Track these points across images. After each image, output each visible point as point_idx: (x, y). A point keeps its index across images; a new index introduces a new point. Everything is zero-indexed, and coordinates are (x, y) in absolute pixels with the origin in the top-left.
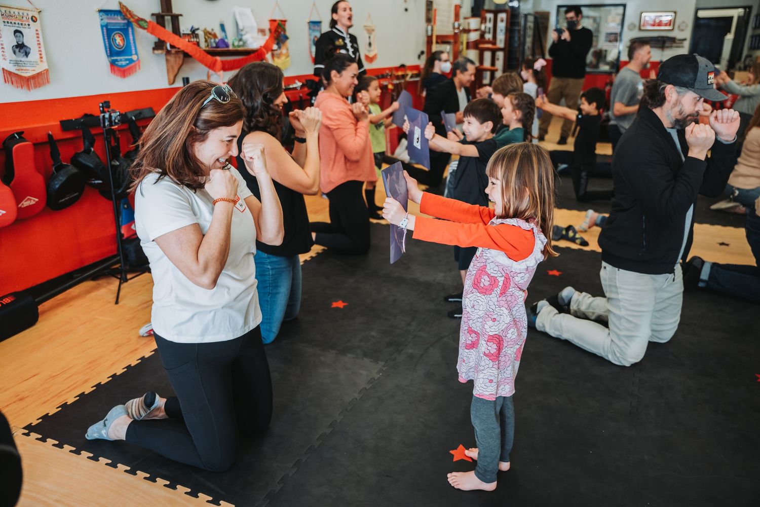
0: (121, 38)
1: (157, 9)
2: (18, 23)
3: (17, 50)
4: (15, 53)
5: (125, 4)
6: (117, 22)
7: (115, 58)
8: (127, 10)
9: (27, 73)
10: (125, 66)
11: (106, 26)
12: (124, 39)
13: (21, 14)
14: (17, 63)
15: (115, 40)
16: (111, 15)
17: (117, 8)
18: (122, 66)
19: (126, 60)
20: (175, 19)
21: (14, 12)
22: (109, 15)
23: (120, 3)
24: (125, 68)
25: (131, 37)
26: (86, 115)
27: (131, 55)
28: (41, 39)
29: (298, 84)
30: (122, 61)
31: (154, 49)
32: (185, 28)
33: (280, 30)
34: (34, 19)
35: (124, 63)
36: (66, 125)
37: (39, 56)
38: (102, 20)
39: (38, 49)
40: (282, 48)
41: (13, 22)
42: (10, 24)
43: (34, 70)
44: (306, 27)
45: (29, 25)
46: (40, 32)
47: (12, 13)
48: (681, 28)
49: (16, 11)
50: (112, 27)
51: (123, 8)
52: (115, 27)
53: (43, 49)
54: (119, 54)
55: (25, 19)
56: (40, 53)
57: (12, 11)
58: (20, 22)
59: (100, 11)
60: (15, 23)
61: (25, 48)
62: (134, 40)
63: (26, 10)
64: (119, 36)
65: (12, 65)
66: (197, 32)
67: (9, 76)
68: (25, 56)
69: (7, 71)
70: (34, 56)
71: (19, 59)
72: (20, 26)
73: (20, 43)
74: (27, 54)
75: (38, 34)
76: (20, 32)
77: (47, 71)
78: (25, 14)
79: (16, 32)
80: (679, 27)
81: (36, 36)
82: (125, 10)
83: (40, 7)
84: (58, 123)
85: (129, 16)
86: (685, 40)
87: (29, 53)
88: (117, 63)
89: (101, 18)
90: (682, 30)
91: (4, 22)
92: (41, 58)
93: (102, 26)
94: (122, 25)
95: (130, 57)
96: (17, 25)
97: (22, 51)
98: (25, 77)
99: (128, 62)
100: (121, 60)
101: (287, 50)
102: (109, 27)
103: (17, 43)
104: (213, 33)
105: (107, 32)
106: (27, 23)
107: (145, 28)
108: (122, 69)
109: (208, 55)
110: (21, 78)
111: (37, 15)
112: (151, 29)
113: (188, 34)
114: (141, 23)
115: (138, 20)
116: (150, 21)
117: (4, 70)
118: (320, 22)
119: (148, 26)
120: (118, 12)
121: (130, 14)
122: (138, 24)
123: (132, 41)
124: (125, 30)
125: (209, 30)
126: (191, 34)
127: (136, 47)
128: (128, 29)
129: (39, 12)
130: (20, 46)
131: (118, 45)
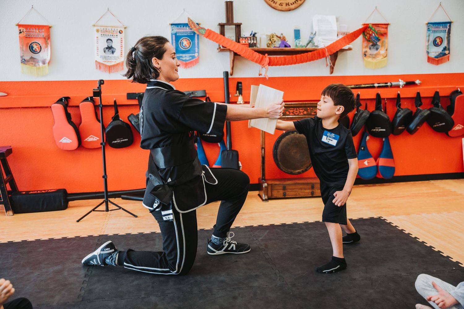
0: (188, 42)
1: (224, 21)
2: (110, 35)
3: (107, 50)
4: (105, 52)
5: (192, 19)
6: (185, 31)
7: (181, 55)
8: (193, 22)
9: (111, 63)
10: (188, 60)
11: (176, 34)
12: (190, 42)
13: (113, 30)
14: (105, 57)
15: (183, 43)
16: (181, 27)
17: (186, 21)
18: (186, 60)
19: (190, 56)
20: (238, 26)
21: (109, 29)
22: (179, 27)
23: (189, 19)
24: (188, 62)
25: (196, 41)
27: (194, 53)
28: (123, 44)
29: (401, 83)
32: (246, 33)
33: (371, 33)
34: (121, 32)
35: (188, 58)
36: (130, 96)
37: (120, 53)
38: (173, 30)
39: (121, 49)
40: (379, 50)
41: (107, 34)
42: (105, 36)
43: (115, 62)
44: (425, 28)
45: (117, 35)
46: (123, 40)
47: (108, 29)
49: (110, 28)
50: (180, 35)
51: (190, 22)
52: (182, 35)
53: (124, 49)
54: (184, 52)
55: (115, 32)
56: (121, 51)
58: (111, 34)
59: (172, 25)
60: (108, 35)
61: (112, 49)
62: (198, 43)
63: (116, 27)
64: (186, 41)
65: (101, 58)
66: (256, 35)
67: (99, 65)
68: (112, 54)
69: (98, 62)
70: (117, 53)
71: (107, 55)
72: (111, 36)
73: (110, 46)
74: (113, 52)
75: (122, 40)
76: (111, 40)
77: (123, 62)
78: (116, 30)
79: (108, 40)
81: (120, 41)
82: (191, 23)
83: (125, 26)
84: (126, 94)
85: (193, 26)
87: (114, 52)
88: (181, 58)
89: (172, 29)
91: (102, 35)
92: (121, 54)
94: (189, 33)
95: (193, 55)
96: (110, 36)
97: (110, 50)
98: (108, 66)
99: (191, 58)
100: (186, 57)
101: (387, 50)
102: (177, 35)
103: (108, 46)
104: (282, 36)
105: (175, 38)
106: (116, 35)
107: (203, 34)
108: (185, 62)
109: (256, 53)
110: (106, 66)
111: (123, 30)
112: (207, 35)
113: (246, 38)
114: (200, 31)
115: (199, 29)
116: (208, 29)
117: (96, 61)
118: (450, 23)
119: (206, 33)
120: (186, 25)
121: (194, 25)
122: (199, 32)
123: (196, 44)
124: (192, 37)
125: (279, 35)
126: (250, 38)
127: (198, 48)
128: (194, 36)
129: (125, 28)
130: (109, 48)
131: (184, 46)
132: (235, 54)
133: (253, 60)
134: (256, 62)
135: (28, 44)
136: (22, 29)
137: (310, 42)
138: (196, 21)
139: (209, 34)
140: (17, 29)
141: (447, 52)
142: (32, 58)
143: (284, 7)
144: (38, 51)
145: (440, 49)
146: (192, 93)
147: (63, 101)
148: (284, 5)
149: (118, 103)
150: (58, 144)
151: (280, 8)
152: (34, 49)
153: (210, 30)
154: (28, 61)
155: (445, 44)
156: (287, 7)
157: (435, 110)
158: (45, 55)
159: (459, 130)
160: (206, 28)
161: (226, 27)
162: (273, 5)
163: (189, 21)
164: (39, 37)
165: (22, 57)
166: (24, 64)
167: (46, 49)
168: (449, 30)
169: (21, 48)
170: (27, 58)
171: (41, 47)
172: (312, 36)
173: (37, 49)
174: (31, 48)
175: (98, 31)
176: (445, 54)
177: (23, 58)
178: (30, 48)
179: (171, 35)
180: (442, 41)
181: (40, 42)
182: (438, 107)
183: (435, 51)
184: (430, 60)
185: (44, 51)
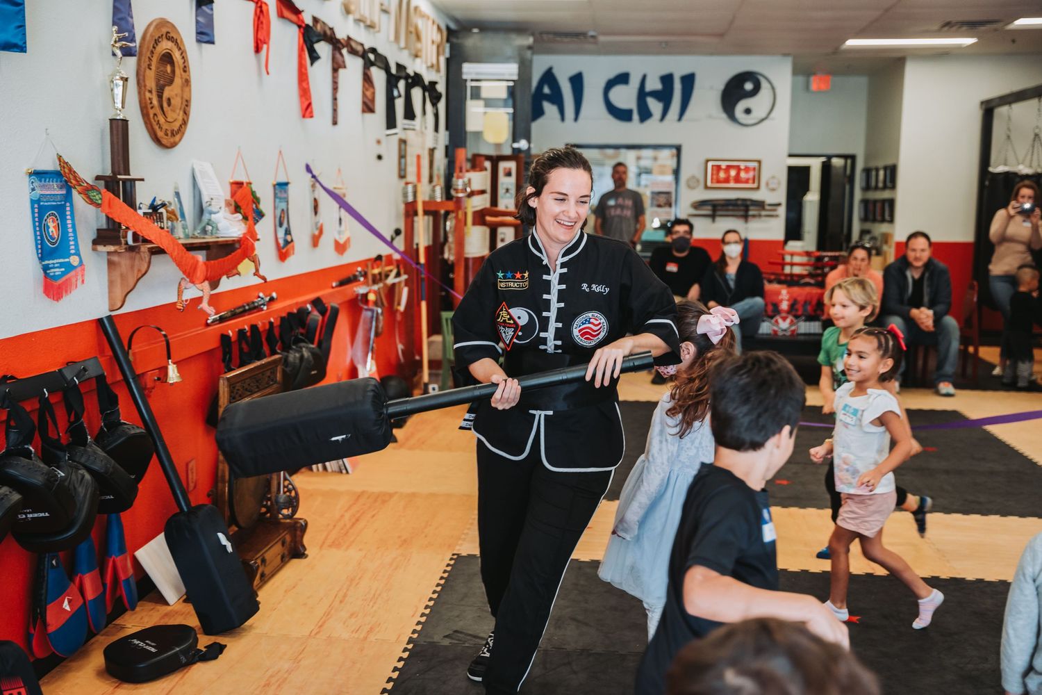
0: (55, 224)
5: (66, 159)
6: (53, 192)
7: (48, 262)
8: (70, 170)
10: (60, 276)
11: (38, 201)
12: (59, 225)
15: (48, 227)
16: (45, 181)
17: (53, 165)
18: (57, 277)
19: (62, 265)
20: (130, 187)
22: (43, 180)
23: (59, 158)
24: (60, 282)
25: (69, 221)
27: (69, 255)
31: (95, 242)
35: (58, 271)
38: (33, 189)
44: (272, 193)
48: (772, 186)
50: (46, 204)
51: (64, 168)
52: (49, 204)
54: (52, 254)
59: (31, 174)
62: (74, 227)
64: (53, 221)
80: (767, 184)
82: (67, 171)
85: (71, 181)
86: (779, 205)
88: (49, 272)
89: (31, 186)
90: (773, 190)
93: (33, 202)
94: (59, 198)
95: (67, 260)
99: (64, 270)
100: (55, 266)
102: (42, 203)
104: (171, 210)
105: (38, 213)
114: (91, 194)
115: (88, 190)
120: (57, 174)
121: (75, 177)
122: (88, 197)
123: (70, 230)
124: (61, 209)
127: (76, 241)
128: (64, 207)
131: (51, 237)
137: (207, 223)
139: (110, 206)
143: (169, 138)
148: (169, 132)
151: (166, 140)
156: (172, 139)
162: (156, 133)
163: (62, 164)
168: (287, 197)
179: (28, 205)
180: (284, 218)
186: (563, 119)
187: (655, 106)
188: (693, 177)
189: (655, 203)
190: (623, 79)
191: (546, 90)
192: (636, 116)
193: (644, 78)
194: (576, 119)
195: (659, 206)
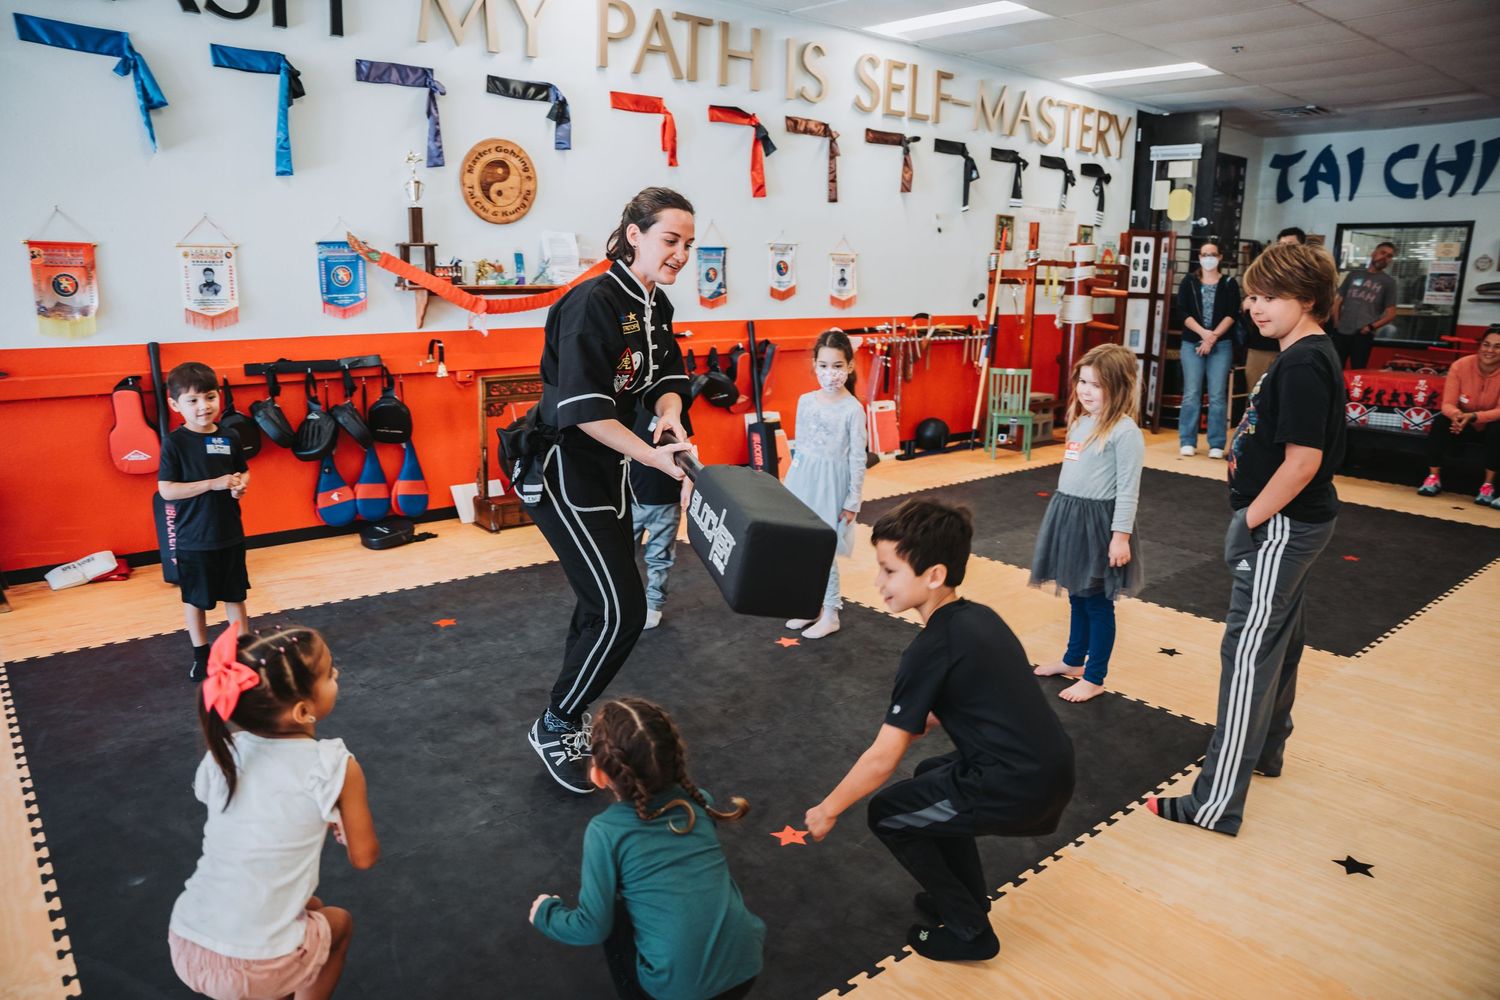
0: (346, 273)
1: (406, 239)
3: (205, 289)
4: (201, 292)
5: (353, 234)
6: (341, 254)
7: (335, 296)
8: (356, 241)
9: (213, 312)
10: (348, 305)
11: (326, 260)
12: (351, 273)
13: (214, 251)
14: (203, 302)
15: (338, 275)
16: (335, 247)
17: (344, 238)
18: (343, 305)
19: (351, 298)
20: (430, 250)
21: (206, 251)
22: (332, 247)
23: (349, 234)
24: (348, 307)
25: (361, 271)
26: (282, 360)
27: (358, 293)
28: (235, 276)
30: (345, 299)
31: (396, 285)
32: (443, 259)
34: (229, 255)
35: (347, 301)
36: (251, 370)
37: (230, 294)
38: (321, 253)
39: (229, 287)
43: (221, 309)
45: (222, 262)
46: (234, 268)
47: (204, 252)
49: (209, 249)
50: (334, 261)
51: (350, 239)
52: (338, 261)
53: (235, 286)
54: (341, 291)
55: (218, 256)
56: (231, 291)
57: (204, 250)
59: (319, 243)
61: (214, 286)
62: (364, 275)
63: (219, 247)
64: (344, 271)
65: (196, 304)
66: (460, 264)
67: (194, 317)
68: (214, 295)
69: (190, 311)
70: (224, 293)
71: (206, 298)
73: (210, 281)
74: (216, 292)
75: (231, 270)
76: (211, 270)
77: (237, 308)
78: (220, 252)
79: (206, 270)
81: (229, 272)
82: (353, 241)
83: (236, 243)
84: (242, 366)
85: (355, 247)
87: (219, 291)
88: (335, 301)
89: (320, 251)
91: (193, 262)
92: (232, 296)
93: (320, 260)
94: (349, 257)
95: (357, 295)
97: (211, 289)
98: (209, 317)
99: (352, 301)
100: (342, 298)
102: (329, 261)
103: (206, 281)
104: (496, 264)
105: (326, 266)
106: (220, 261)
107: (376, 261)
108: (342, 308)
109: (465, 293)
110: (205, 317)
111: (232, 251)
112: (383, 262)
113: (445, 268)
114: (371, 255)
115: (368, 252)
116: (384, 253)
117: (187, 310)
118: (724, 249)
119: (381, 258)
120: (345, 244)
121: (359, 245)
122: (368, 257)
123: (361, 277)
124: (352, 264)
125: (492, 262)
126: (451, 267)
127: (365, 284)
128: (356, 264)
129: (236, 247)
130: (209, 285)
131: (340, 281)
132: (431, 294)
133: (461, 305)
134: (466, 307)
135: (49, 278)
136: (36, 250)
137: (541, 274)
138: (361, 239)
139: (386, 262)
140: (26, 250)
141: (723, 290)
142: (58, 305)
143: (500, 217)
144: (72, 291)
145: (713, 286)
146: (358, 361)
147: (131, 383)
148: (500, 214)
149: (231, 383)
150: (117, 464)
151: (493, 218)
152: (62, 287)
153: (388, 255)
154: (53, 311)
155: (719, 279)
156: (504, 218)
157: (714, 375)
158: (87, 297)
159: (743, 403)
160: (381, 252)
161: (412, 248)
162: (484, 214)
163: (349, 237)
164: (74, 264)
165: (38, 303)
166: (45, 316)
167: (88, 288)
168: (724, 258)
169: (37, 288)
170: (49, 304)
171: (76, 283)
172: (544, 266)
173: (69, 287)
174: (56, 286)
175: (186, 255)
176: (721, 294)
177: (43, 305)
178: (54, 285)
179: (317, 261)
180: (716, 275)
181: (75, 273)
182: (717, 371)
183: (709, 289)
184: (703, 301)
185: (84, 291)
186: (1337, 198)
187: (1445, 179)
188: (1485, 257)
189: (1434, 286)
190: (1410, 152)
191: (1323, 169)
192: (1420, 192)
193: (1436, 148)
194: (1351, 198)
195: (1439, 290)
